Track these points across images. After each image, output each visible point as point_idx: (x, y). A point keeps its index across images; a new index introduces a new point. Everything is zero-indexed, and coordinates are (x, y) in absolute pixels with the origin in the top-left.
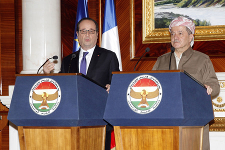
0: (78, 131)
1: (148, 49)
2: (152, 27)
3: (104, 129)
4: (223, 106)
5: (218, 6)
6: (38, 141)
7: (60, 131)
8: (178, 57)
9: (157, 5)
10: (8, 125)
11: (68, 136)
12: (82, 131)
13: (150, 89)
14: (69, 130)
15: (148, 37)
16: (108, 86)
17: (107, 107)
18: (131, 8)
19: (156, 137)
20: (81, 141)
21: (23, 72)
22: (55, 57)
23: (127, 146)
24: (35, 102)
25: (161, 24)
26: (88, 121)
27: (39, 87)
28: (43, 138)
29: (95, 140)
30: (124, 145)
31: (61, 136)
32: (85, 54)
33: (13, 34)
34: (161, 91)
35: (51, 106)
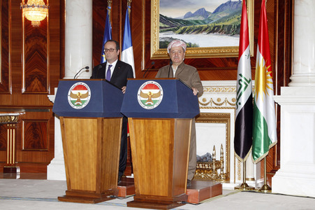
0: (103, 120)
1: (153, 63)
2: (158, 48)
3: (121, 119)
4: (207, 104)
5: (204, 33)
6: (74, 128)
7: (90, 120)
8: (175, 69)
9: (161, 32)
10: (54, 116)
11: (96, 124)
12: (105, 120)
13: (155, 91)
14: (96, 120)
15: (154, 55)
16: (124, 89)
17: (123, 104)
18: (142, 34)
19: (158, 126)
20: (104, 128)
21: (65, 78)
22: (87, 68)
23: (137, 132)
24: (72, 99)
25: (163, 45)
26: (110, 114)
27: (75, 89)
28: (77, 125)
29: (115, 128)
30: (135, 131)
31: (90, 124)
32: (110, 66)
33: (59, 51)
34: (162, 93)
35: (83, 102)
